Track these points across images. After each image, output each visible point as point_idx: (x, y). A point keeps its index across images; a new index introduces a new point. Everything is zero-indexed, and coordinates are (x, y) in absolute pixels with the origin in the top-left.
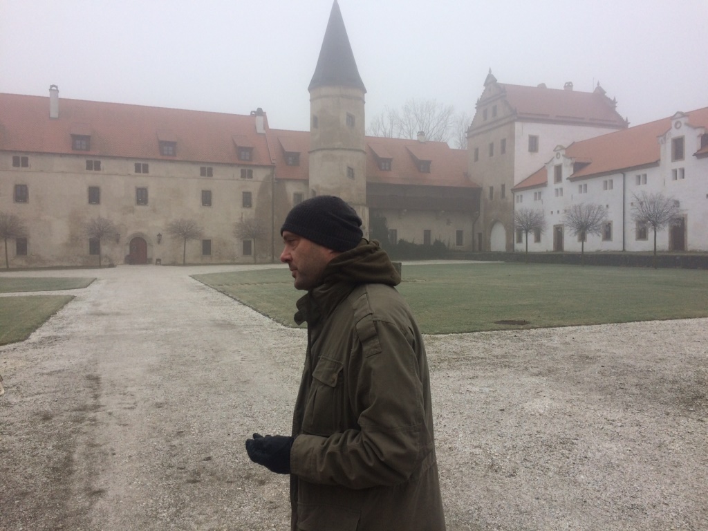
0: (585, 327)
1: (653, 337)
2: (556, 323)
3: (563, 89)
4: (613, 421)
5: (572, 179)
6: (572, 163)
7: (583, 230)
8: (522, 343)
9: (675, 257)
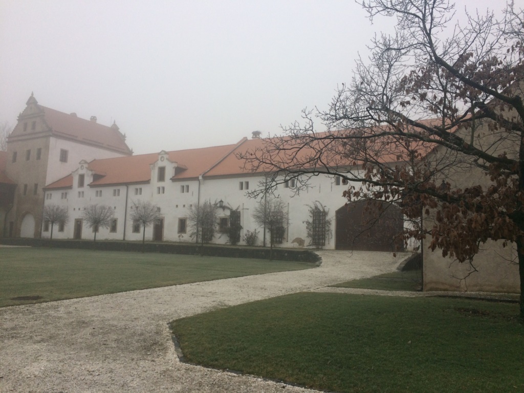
0: (86, 298)
1: (133, 302)
2: (64, 296)
3: (90, 120)
4: (93, 371)
5: (91, 186)
6: (92, 174)
7: (96, 223)
8: (32, 316)
9: (156, 245)
